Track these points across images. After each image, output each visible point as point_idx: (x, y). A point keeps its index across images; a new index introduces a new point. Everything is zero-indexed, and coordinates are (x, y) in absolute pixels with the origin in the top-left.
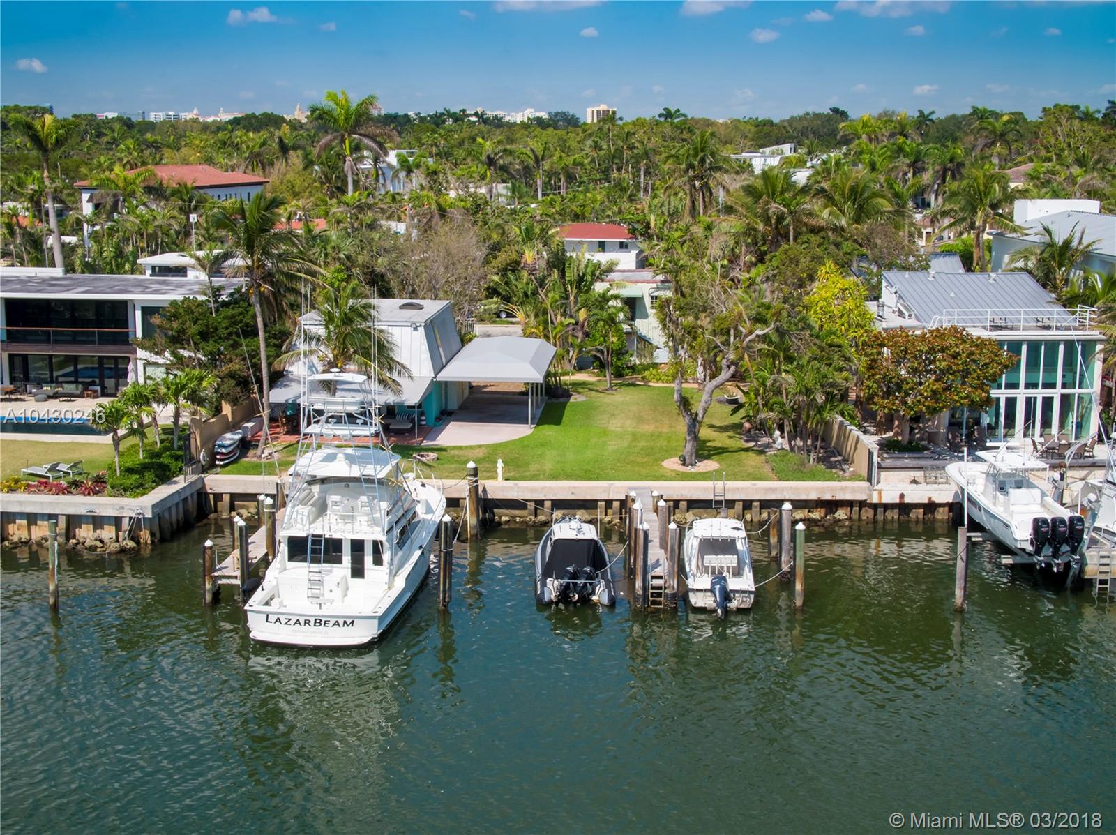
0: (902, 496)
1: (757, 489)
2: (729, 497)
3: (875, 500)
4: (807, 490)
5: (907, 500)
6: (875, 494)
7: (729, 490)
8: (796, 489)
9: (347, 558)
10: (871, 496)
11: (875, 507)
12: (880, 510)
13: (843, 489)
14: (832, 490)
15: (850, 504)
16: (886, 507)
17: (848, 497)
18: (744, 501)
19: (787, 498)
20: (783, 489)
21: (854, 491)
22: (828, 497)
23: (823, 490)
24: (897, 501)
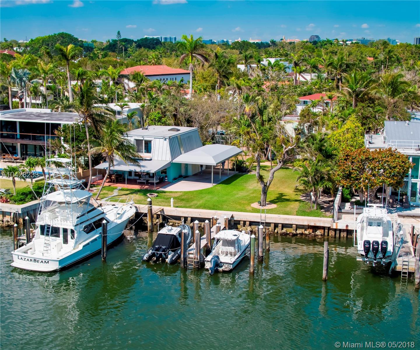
0: (347, 226)
1: (280, 218)
2: (268, 221)
3: (334, 227)
4: (303, 220)
5: (349, 228)
6: (334, 224)
7: (268, 218)
8: (298, 219)
9: (61, 235)
10: (332, 225)
11: (335, 230)
12: (338, 232)
13: (319, 221)
14: (314, 221)
15: (324, 228)
16: (340, 231)
17: (322, 225)
18: (275, 223)
19: (294, 223)
20: (292, 219)
21: (324, 222)
22: (312, 224)
23: (310, 221)
24: (345, 228)
